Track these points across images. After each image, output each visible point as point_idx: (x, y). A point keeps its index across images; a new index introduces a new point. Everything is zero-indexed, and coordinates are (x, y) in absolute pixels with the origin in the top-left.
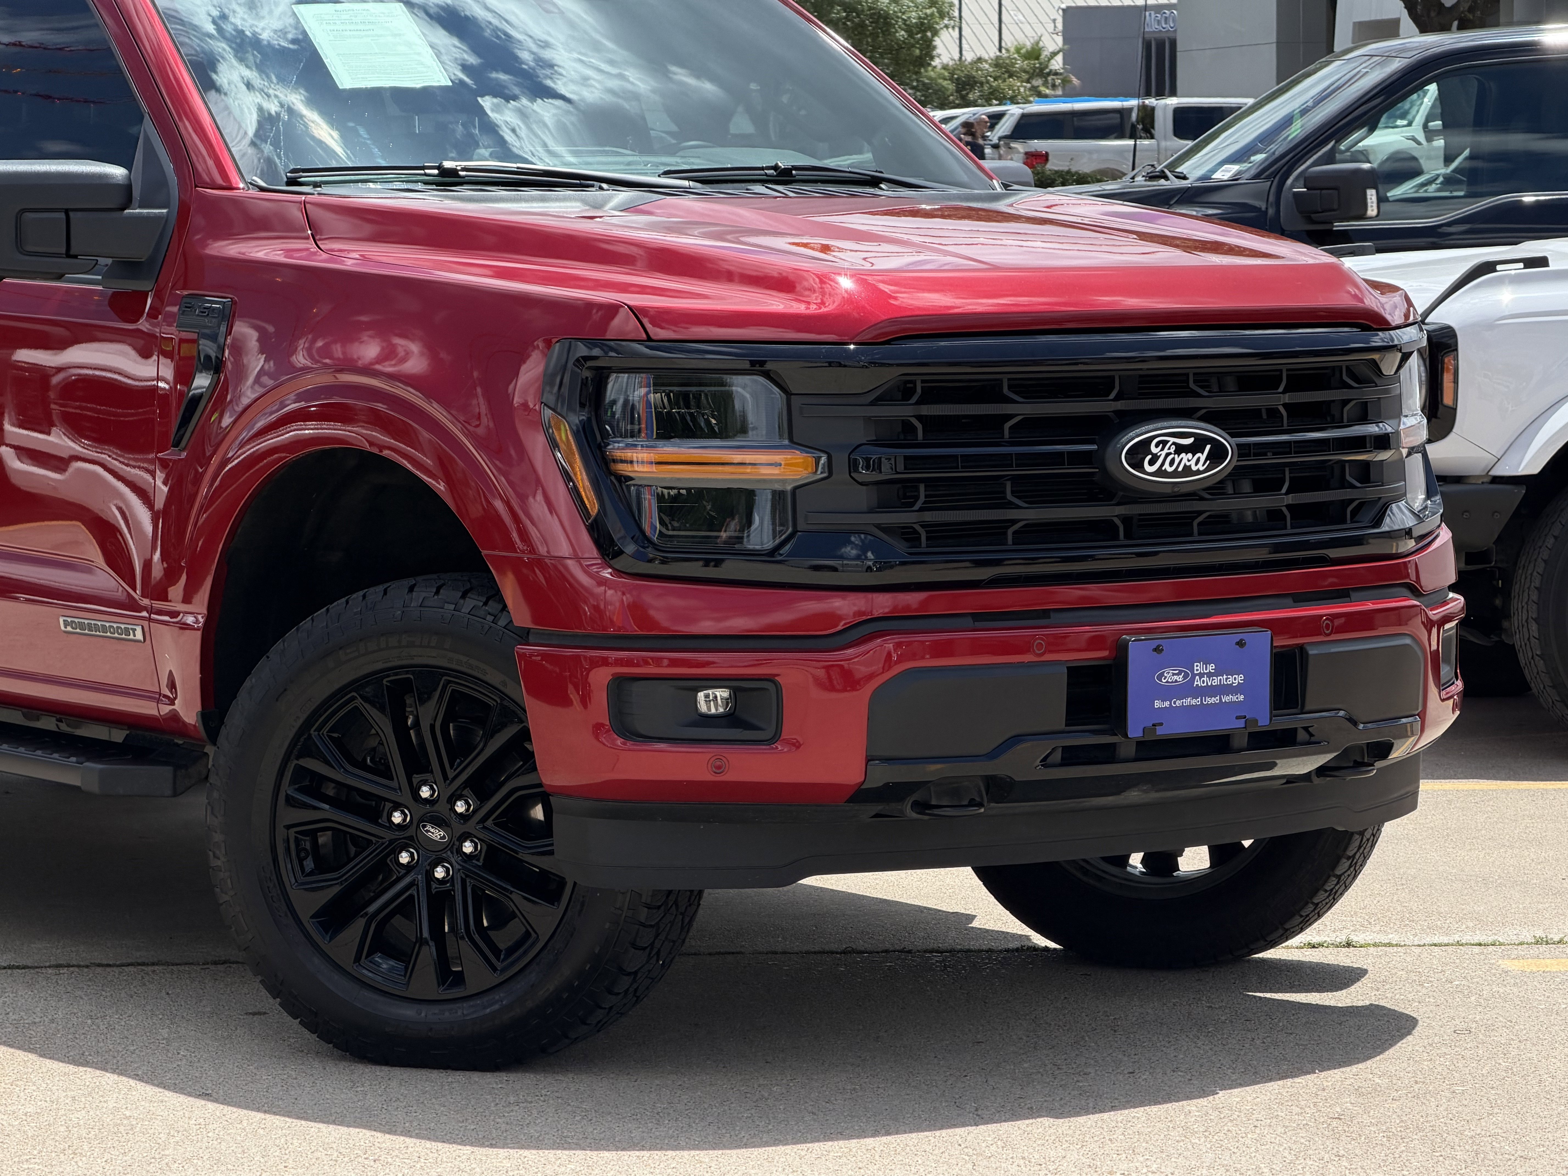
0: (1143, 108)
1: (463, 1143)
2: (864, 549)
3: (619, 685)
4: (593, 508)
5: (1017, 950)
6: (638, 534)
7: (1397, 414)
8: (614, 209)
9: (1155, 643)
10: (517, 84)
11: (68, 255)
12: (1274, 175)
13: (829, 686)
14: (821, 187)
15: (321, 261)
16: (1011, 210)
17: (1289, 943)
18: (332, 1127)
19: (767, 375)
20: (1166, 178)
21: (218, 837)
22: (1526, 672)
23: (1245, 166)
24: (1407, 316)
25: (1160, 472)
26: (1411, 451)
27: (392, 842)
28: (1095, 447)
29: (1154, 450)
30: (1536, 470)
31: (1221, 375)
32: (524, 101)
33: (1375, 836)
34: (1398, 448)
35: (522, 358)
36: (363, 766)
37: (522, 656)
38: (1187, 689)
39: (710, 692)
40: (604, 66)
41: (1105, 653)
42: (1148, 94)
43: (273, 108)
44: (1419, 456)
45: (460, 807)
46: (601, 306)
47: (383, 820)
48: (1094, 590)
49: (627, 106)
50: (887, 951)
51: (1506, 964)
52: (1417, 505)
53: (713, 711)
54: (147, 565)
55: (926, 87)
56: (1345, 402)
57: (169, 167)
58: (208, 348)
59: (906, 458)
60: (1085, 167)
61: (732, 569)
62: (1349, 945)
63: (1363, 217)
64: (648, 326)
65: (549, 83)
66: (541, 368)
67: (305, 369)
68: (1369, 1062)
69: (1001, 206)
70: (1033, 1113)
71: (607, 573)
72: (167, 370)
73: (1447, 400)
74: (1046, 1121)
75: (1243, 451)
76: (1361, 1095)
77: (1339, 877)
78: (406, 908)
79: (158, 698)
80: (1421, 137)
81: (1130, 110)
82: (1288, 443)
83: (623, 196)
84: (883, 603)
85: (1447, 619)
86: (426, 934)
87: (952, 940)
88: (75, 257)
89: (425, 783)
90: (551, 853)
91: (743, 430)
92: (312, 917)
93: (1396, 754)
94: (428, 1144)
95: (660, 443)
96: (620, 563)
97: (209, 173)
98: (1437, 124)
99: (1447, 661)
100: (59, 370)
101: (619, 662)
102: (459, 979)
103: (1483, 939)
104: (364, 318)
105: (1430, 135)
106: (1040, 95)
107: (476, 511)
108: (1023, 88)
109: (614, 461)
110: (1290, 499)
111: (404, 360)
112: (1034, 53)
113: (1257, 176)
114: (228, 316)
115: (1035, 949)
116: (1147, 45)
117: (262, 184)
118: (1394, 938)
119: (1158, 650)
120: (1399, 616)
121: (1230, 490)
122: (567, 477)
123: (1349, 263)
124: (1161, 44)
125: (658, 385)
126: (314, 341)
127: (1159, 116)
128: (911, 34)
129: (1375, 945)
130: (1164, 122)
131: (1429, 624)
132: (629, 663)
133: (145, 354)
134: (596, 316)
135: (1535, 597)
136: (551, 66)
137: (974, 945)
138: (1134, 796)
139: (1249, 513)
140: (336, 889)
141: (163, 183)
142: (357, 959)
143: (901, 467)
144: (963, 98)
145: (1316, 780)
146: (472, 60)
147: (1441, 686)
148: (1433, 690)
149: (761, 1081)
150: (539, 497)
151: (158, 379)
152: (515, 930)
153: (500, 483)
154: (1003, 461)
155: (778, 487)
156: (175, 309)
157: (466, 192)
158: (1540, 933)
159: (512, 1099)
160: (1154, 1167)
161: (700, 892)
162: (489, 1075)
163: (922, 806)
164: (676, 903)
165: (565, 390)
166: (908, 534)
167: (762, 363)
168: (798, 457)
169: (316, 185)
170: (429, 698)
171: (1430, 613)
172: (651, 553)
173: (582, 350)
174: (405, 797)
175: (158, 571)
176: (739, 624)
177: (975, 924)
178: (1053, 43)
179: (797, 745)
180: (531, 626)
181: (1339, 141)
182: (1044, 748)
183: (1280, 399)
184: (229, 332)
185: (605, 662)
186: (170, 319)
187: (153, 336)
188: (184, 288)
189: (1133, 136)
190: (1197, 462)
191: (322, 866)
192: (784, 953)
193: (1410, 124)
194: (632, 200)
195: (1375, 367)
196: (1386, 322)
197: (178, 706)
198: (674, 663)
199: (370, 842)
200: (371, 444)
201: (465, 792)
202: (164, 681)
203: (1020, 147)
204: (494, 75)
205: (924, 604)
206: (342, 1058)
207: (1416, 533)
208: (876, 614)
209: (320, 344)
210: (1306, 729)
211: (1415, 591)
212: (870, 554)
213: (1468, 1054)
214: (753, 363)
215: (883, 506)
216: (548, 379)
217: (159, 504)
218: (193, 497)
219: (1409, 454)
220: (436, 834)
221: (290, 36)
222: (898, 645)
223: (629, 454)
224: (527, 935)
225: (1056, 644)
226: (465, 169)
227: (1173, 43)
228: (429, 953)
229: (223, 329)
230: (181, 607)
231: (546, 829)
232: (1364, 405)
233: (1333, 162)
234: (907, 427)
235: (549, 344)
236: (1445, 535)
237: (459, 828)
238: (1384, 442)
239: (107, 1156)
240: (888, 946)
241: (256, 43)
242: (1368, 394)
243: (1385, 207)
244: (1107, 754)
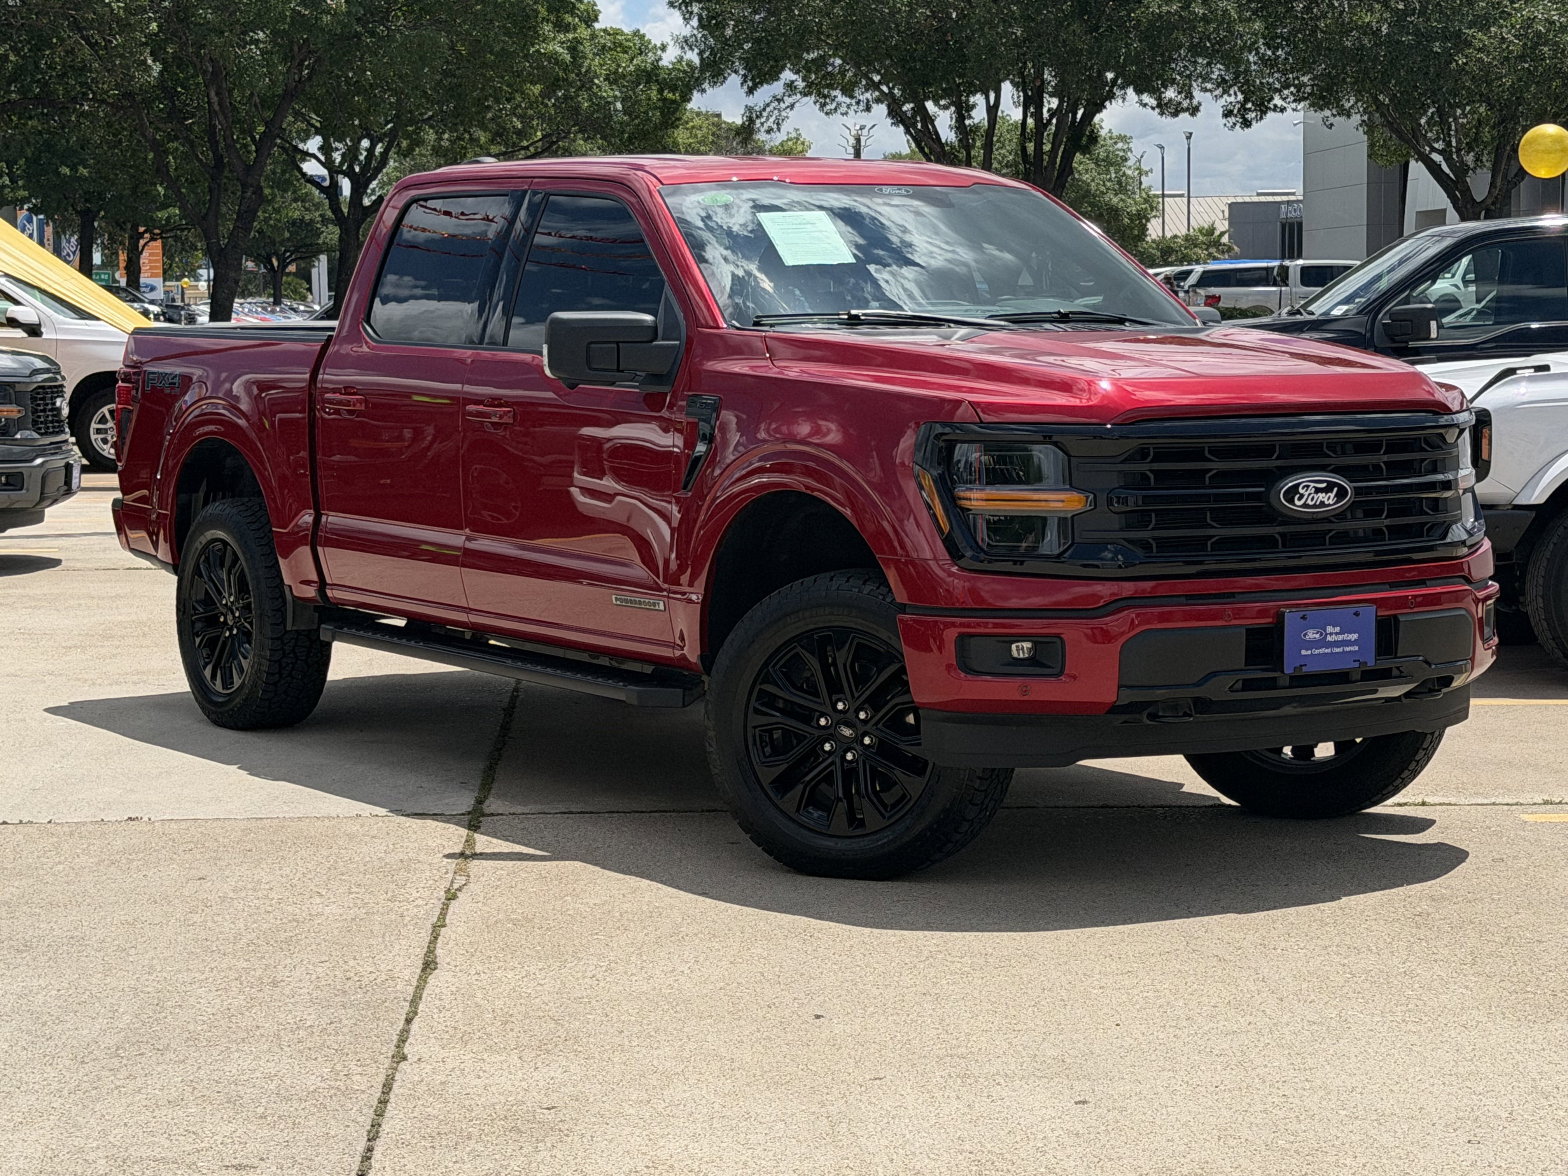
0: (1281, 267)
1: (866, 925)
2: (1116, 554)
3: (962, 638)
4: (946, 529)
5: (1211, 806)
6: (974, 544)
7: (1457, 468)
8: (958, 339)
9: (1301, 614)
10: (890, 257)
11: (618, 370)
12: (1370, 312)
13: (1093, 639)
14: (1087, 325)
15: (773, 373)
16: (1208, 339)
17: (1385, 803)
18: (783, 915)
19: (1055, 444)
20: (1301, 314)
21: (711, 733)
22: (1535, 629)
23: (1352, 306)
24: (1462, 404)
25: (1305, 505)
26: (1465, 491)
27: (819, 737)
28: (1263, 489)
29: (1301, 491)
30: (1542, 501)
31: (1343, 444)
32: (895, 267)
33: (1441, 736)
34: (1456, 489)
35: (902, 434)
36: (801, 689)
37: (901, 621)
38: (1322, 643)
39: (1020, 644)
40: (943, 246)
41: (1270, 620)
42: (1283, 258)
43: (740, 273)
44: (1469, 495)
45: (862, 715)
46: (950, 401)
47: (814, 723)
48: (1261, 580)
49: (957, 269)
50: (1129, 807)
51: (1525, 817)
52: (1469, 526)
53: (1021, 656)
54: (667, 562)
55: (1142, 254)
56: (1423, 460)
57: (680, 315)
58: (704, 428)
59: (1144, 497)
60: (1243, 305)
61: (1030, 566)
62: (1424, 804)
63: (1428, 338)
64: (981, 414)
65: (909, 256)
66: (913, 440)
67: (764, 441)
68: (1438, 880)
69: (1201, 336)
70: (1224, 910)
71: (954, 569)
72: (679, 441)
73: (1485, 456)
74: (1232, 916)
75: (1357, 491)
76: (1434, 900)
77: (1418, 762)
78: (829, 779)
79: (673, 646)
80: (1461, 285)
81: (1273, 268)
82: (1386, 486)
83: (963, 331)
84: (1128, 588)
85: (1488, 597)
86: (841, 795)
87: (1170, 800)
88: (622, 371)
89: (840, 700)
90: (920, 744)
91: (1039, 478)
92: (772, 783)
93: (1455, 684)
94: (844, 926)
95: (988, 487)
96: (963, 562)
97: (705, 318)
98: (1472, 276)
99: (1488, 625)
100: (609, 440)
101: (962, 625)
102: (861, 823)
103: (1510, 801)
104: (800, 409)
105: (1466, 283)
106: (1215, 258)
107: (871, 527)
108: (1203, 254)
109: (960, 499)
110: (1387, 522)
111: (825, 435)
112: (1211, 231)
113: (1358, 314)
114: (716, 409)
115: (1223, 805)
116: (1283, 226)
117: (737, 325)
118: (1453, 800)
119: (1304, 618)
120: (1457, 597)
121: (1349, 516)
122: (929, 507)
123: (1420, 368)
124: (1291, 225)
125: (987, 450)
126: (770, 424)
127: (1291, 272)
128: (1132, 220)
129: (1440, 804)
130: (1294, 276)
131: (1477, 601)
132: (968, 626)
133: (666, 430)
134: (947, 407)
135: (1541, 581)
136: (910, 245)
137: (1184, 803)
138: (1287, 710)
139: (1361, 531)
140: (786, 766)
141: (677, 325)
142: (798, 810)
143: (1140, 502)
144: (1164, 260)
145: (1404, 700)
146: (861, 241)
147: (1484, 641)
148: (1479, 642)
149: (1052, 888)
150: (912, 520)
151: (674, 446)
152: (897, 791)
153: (887, 511)
154: (1207, 498)
155: (1062, 515)
156: (684, 403)
157: (864, 329)
158: (1546, 798)
159: (895, 899)
160: (1302, 945)
161: (1013, 770)
162: (880, 883)
163: (1153, 716)
164: (998, 776)
165: (928, 454)
166: (1145, 545)
167: (1050, 437)
168: (1075, 496)
169: (772, 325)
170: (842, 647)
171: (1478, 594)
172: (982, 556)
173: (939, 429)
174: (829, 710)
175: (673, 566)
176: (1036, 601)
177: (1184, 789)
178: (1222, 226)
179: (1074, 677)
180: (906, 602)
181: (1413, 290)
182: (1229, 680)
183: (1382, 458)
184: (717, 418)
185: (953, 625)
186: (681, 409)
187: (670, 420)
188: (689, 390)
189: (1275, 284)
190: (1329, 498)
191: (775, 752)
192: (1064, 807)
193: (1453, 276)
194: (969, 334)
195: (1442, 437)
196: (1449, 409)
197: (686, 651)
198: (996, 626)
199: (806, 737)
200: (807, 488)
201: (866, 706)
202: (677, 635)
203: (1202, 292)
204: (876, 251)
205: (1154, 588)
206: (789, 872)
207: (1468, 543)
208: (1124, 595)
209: (774, 426)
210: (1398, 668)
211: (1468, 580)
212: (1120, 557)
213: (1502, 874)
214: (1045, 437)
215: (1128, 527)
216: (917, 447)
217: (675, 524)
218: (695, 521)
219: (1464, 493)
220: (847, 732)
221: (749, 228)
222: (1138, 615)
223: (968, 494)
224: (904, 796)
225: (1238, 614)
226: (864, 315)
227: (1300, 225)
228: (843, 806)
229: (714, 415)
230: (688, 589)
231: (916, 729)
232: (1435, 463)
233: (1409, 304)
234: (1144, 477)
235: (918, 425)
236: (1487, 544)
237: (862, 729)
238: (1447, 485)
239: (645, 931)
240: (1129, 803)
241: (729, 233)
242: (1438, 455)
243: (1442, 331)
244: (1272, 684)
